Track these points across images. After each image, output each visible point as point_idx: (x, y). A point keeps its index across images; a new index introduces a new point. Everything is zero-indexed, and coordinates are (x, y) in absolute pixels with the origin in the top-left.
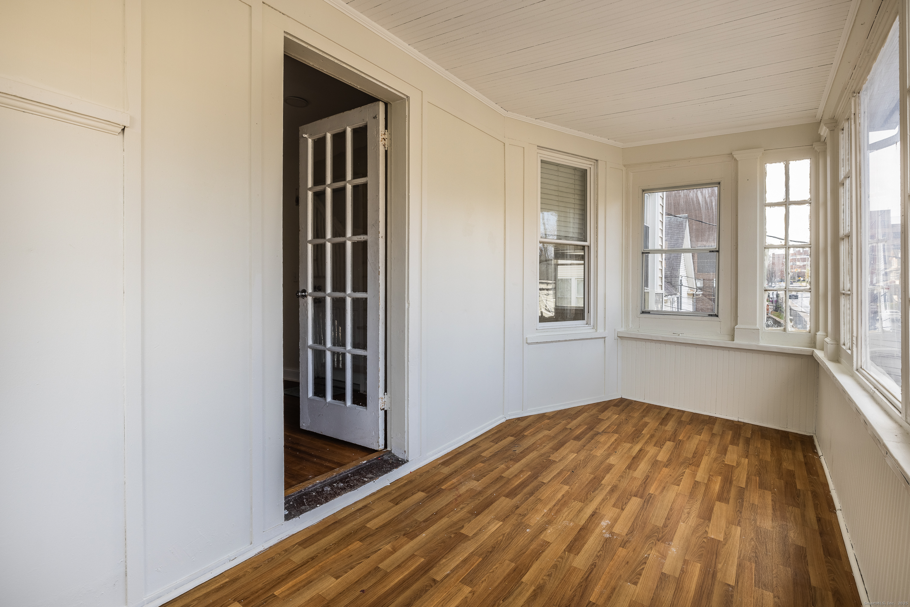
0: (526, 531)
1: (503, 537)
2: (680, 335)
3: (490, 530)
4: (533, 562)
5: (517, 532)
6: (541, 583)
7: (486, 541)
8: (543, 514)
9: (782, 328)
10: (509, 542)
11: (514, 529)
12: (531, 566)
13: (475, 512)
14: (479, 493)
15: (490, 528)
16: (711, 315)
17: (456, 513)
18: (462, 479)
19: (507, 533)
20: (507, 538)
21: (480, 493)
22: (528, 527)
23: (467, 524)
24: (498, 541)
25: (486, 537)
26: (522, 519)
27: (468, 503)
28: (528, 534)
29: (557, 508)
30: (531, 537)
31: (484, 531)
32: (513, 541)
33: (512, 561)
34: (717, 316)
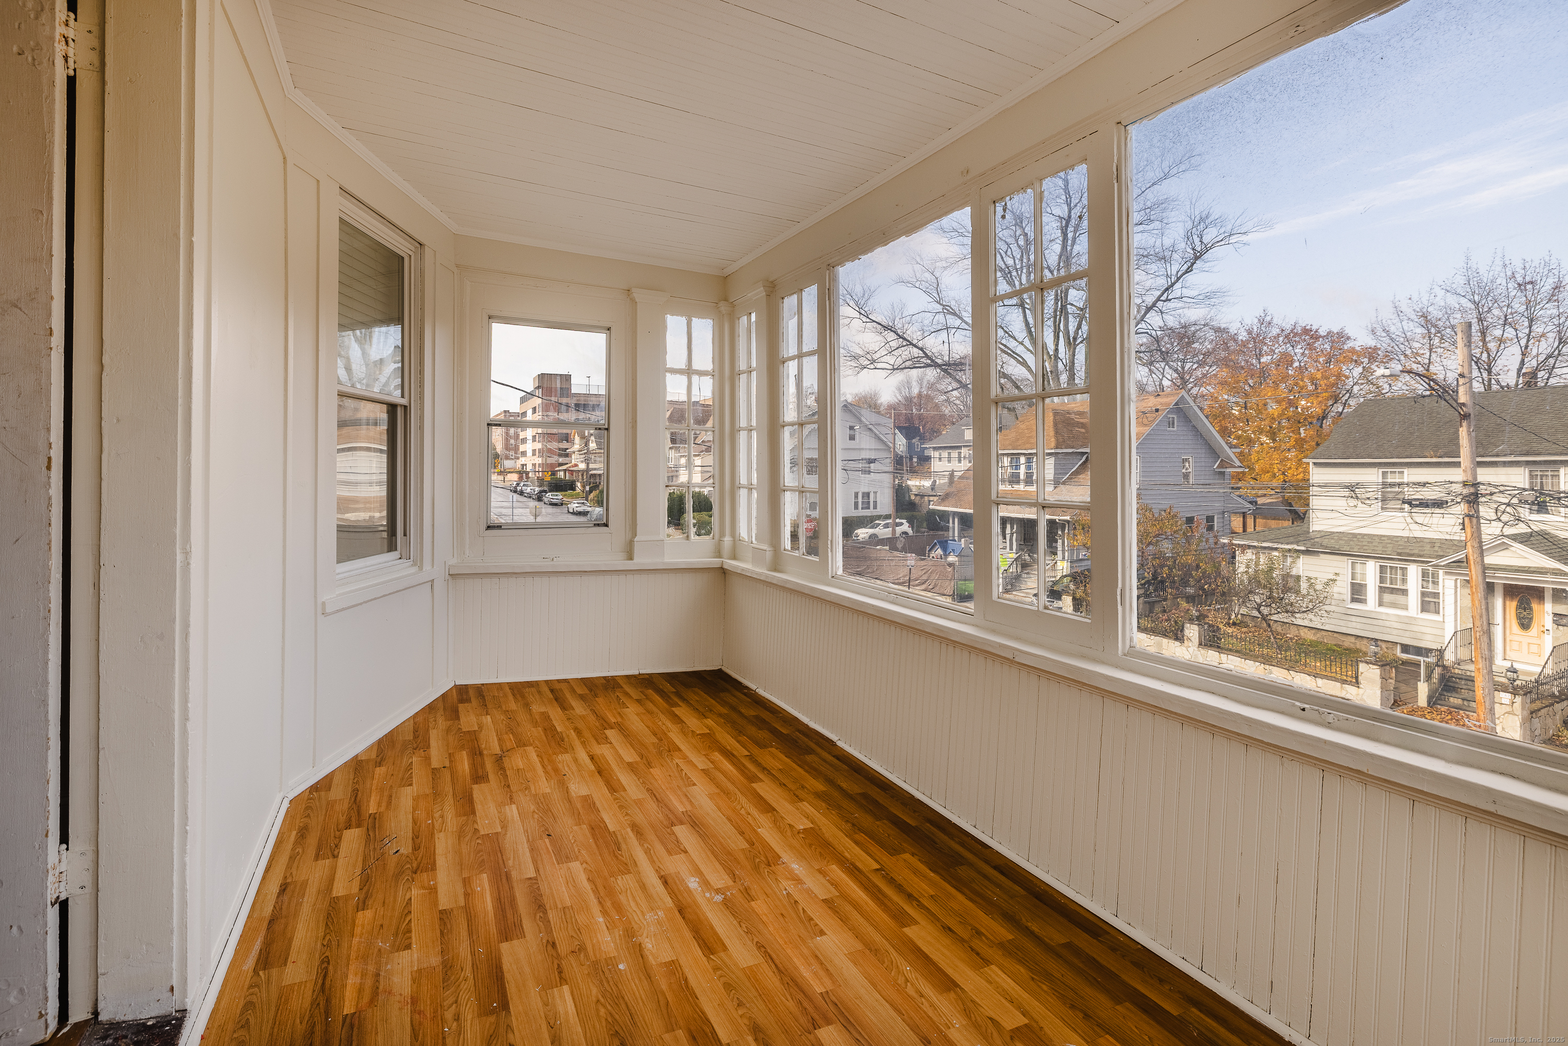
0: (619, 969)
1: (604, 1007)
2: (555, 559)
3: (567, 1013)
4: (697, 1005)
5: (611, 983)
6: (748, 1024)
7: (588, 1035)
8: (605, 928)
9: (685, 535)
10: (624, 1006)
11: (601, 982)
12: (703, 1013)
13: (495, 1005)
14: (446, 966)
15: (561, 1009)
16: (598, 525)
17: (460, 1034)
18: (367, 965)
19: (600, 996)
20: (611, 1002)
21: (448, 967)
22: (614, 963)
23: (510, 1036)
24: (606, 1019)
25: (579, 1029)
26: (587, 956)
27: (452, 999)
28: (630, 971)
29: (608, 904)
30: (640, 973)
31: (561, 1024)
32: (626, 998)
33: (670, 1029)
34: (606, 525)
